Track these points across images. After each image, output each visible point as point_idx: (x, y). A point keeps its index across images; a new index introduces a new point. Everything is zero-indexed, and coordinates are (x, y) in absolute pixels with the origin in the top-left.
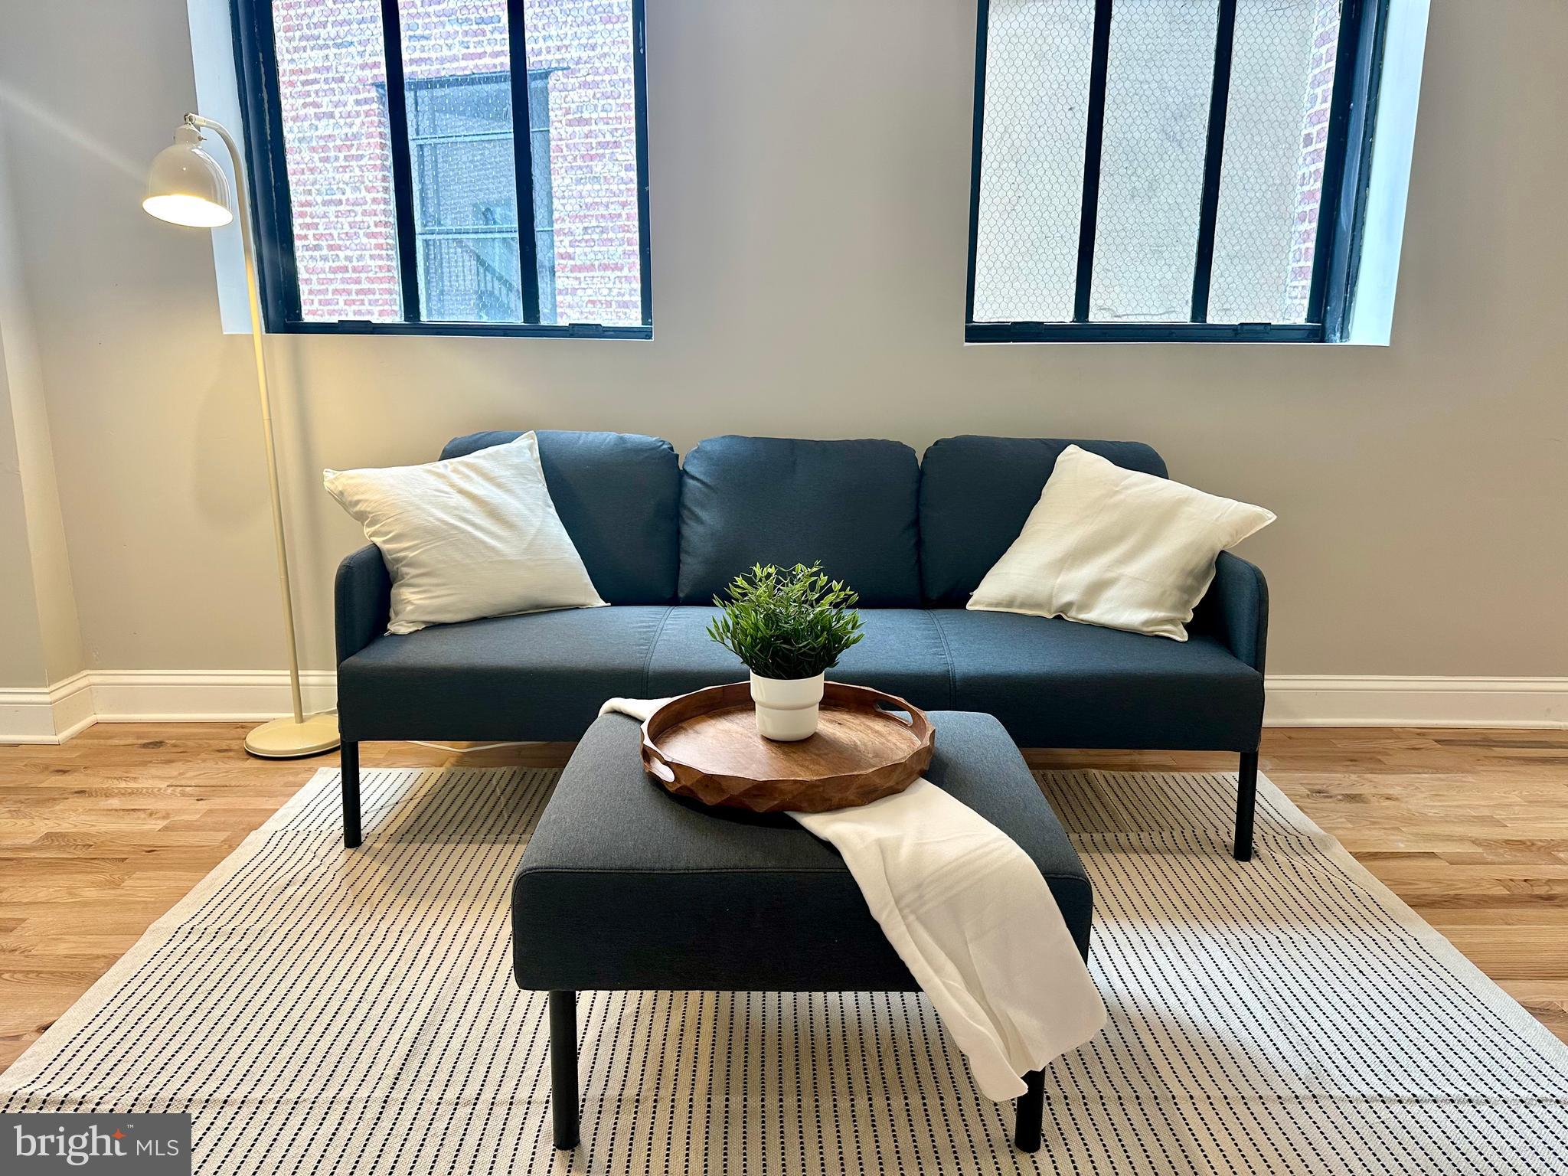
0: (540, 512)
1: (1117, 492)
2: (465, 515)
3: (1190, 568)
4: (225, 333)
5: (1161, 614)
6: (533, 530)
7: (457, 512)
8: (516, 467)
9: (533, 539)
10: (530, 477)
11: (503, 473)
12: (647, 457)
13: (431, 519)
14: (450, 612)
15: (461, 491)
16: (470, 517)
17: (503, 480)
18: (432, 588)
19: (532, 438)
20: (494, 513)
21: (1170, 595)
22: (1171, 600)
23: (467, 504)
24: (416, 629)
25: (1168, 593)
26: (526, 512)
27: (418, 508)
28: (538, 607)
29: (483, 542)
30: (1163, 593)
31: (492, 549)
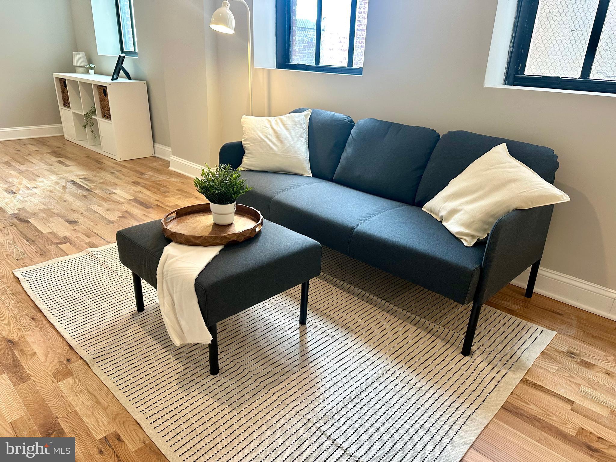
0: (295, 139)
1: (490, 169)
2: (268, 136)
3: (493, 213)
4: (255, 67)
5: (466, 231)
6: (289, 145)
7: (266, 135)
8: (295, 121)
9: (287, 148)
10: (298, 126)
11: (289, 123)
12: (338, 124)
13: (257, 136)
14: (254, 167)
15: (272, 128)
16: (270, 137)
17: (287, 126)
18: (250, 158)
19: (310, 112)
20: (278, 137)
21: (476, 223)
22: (476, 226)
23: (271, 132)
24: (244, 170)
25: (475, 222)
26: (290, 138)
27: (255, 131)
28: (284, 171)
29: (269, 146)
30: (473, 222)
31: (271, 148)
